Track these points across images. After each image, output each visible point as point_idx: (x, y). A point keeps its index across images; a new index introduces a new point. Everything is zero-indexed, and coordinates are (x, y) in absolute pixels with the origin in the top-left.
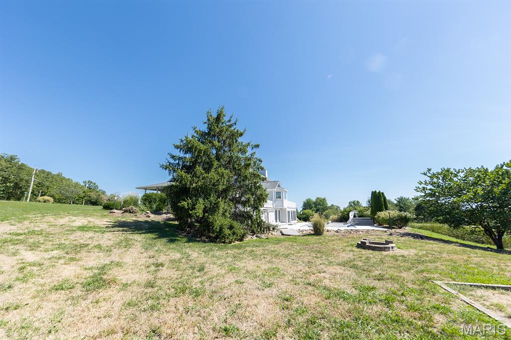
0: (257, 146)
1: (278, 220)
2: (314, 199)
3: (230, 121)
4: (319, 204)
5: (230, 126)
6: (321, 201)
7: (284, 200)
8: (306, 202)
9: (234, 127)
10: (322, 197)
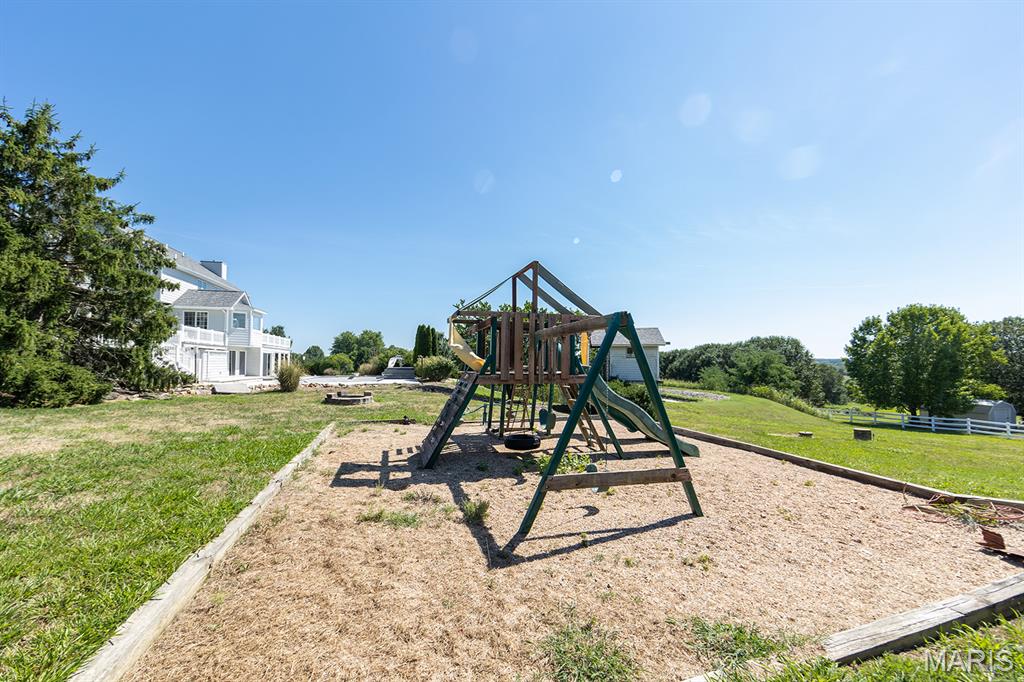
0: (149, 219)
1: (237, 371)
2: (358, 334)
3: (70, 145)
4: (368, 344)
5: (73, 159)
6: (371, 338)
7: (253, 331)
8: (341, 338)
9: (85, 164)
10: (375, 331)
